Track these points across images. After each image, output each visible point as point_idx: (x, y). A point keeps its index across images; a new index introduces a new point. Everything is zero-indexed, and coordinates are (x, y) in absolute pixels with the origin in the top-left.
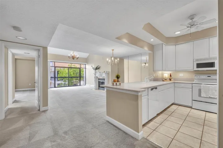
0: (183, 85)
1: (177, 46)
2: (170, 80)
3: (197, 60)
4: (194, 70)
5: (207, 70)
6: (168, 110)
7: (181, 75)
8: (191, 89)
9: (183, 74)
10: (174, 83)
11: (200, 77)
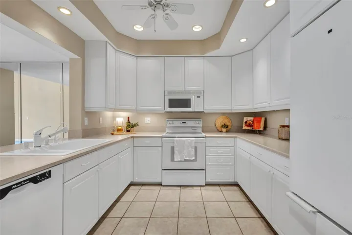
0: (147, 141)
1: (139, 59)
2: (128, 131)
3: (170, 93)
4: (166, 110)
5: (182, 112)
6: (122, 199)
7: (148, 120)
8: (160, 149)
9: (149, 119)
10: (132, 137)
11: (173, 123)
